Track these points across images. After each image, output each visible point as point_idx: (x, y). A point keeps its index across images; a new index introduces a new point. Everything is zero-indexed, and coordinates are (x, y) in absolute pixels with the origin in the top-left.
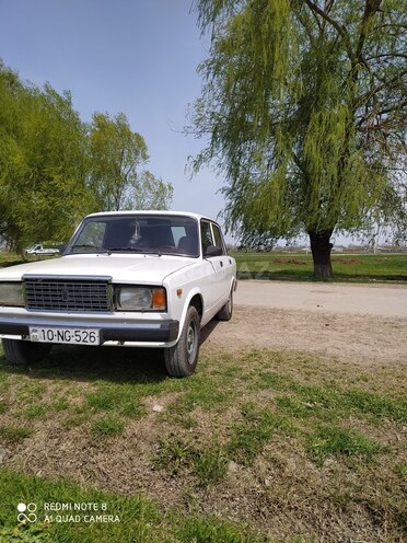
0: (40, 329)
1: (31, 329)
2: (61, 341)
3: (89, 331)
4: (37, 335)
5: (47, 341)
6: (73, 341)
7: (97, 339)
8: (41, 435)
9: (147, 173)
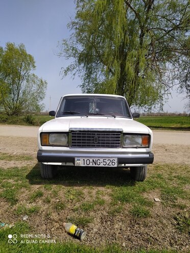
0: (82, 159)
1: (76, 159)
2: (94, 165)
3: (111, 159)
4: (80, 163)
5: (86, 165)
6: (102, 165)
7: (116, 163)
8: (97, 220)
9: (34, 75)
